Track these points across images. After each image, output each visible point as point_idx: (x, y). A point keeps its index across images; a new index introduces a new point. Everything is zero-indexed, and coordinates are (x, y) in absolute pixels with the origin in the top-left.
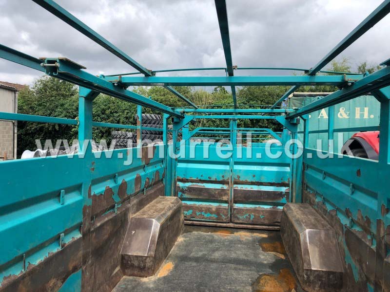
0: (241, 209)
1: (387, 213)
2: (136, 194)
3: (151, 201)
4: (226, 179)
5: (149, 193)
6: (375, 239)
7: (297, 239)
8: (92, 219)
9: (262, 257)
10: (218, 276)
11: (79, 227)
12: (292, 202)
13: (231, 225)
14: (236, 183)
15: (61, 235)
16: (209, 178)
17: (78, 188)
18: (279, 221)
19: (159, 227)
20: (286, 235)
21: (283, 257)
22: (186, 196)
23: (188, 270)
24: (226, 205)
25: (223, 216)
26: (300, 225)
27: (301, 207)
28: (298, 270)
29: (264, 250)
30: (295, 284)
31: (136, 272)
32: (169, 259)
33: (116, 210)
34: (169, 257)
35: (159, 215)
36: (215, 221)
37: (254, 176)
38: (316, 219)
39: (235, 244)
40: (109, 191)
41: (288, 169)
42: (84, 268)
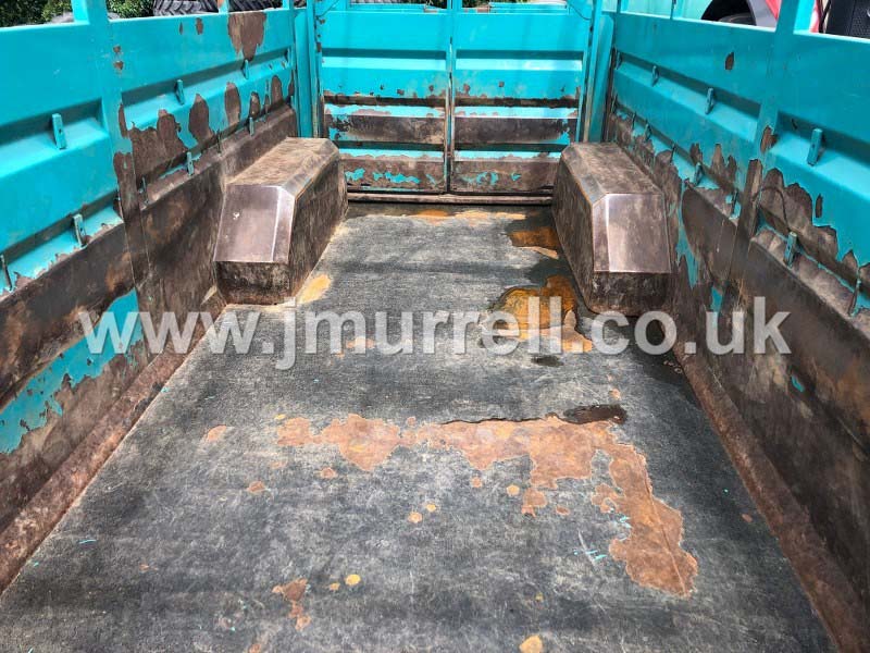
0: (470, 163)
1: (773, 145)
2: (231, 132)
3: (269, 149)
4: (437, 93)
5: (262, 130)
6: (740, 202)
7: (585, 215)
8: (139, 184)
9: (512, 257)
10: (424, 295)
11: (112, 202)
12: (581, 140)
13: (450, 198)
14: (460, 103)
15: (76, 218)
16: (399, 92)
17: (91, 111)
18: (552, 184)
19: (292, 203)
20: (562, 212)
21: (554, 255)
22: (347, 136)
23: (362, 288)
24: (437, 156)
25: (433, 180)
26: (594, 186)
27: (599, 150)
28: (582, 276)
29: (516, 243)
30: (574, 302)
31: (252, 297)
32: (321, 269)
33: (190, 167)
34: (320, 266)
35: (291, 178)
36: (414, 190)
37: (502, 85)
38: (628, 174)
39: (457, 235)
40: (167, 120)
41: (577, 66)
42: (140, 288)
